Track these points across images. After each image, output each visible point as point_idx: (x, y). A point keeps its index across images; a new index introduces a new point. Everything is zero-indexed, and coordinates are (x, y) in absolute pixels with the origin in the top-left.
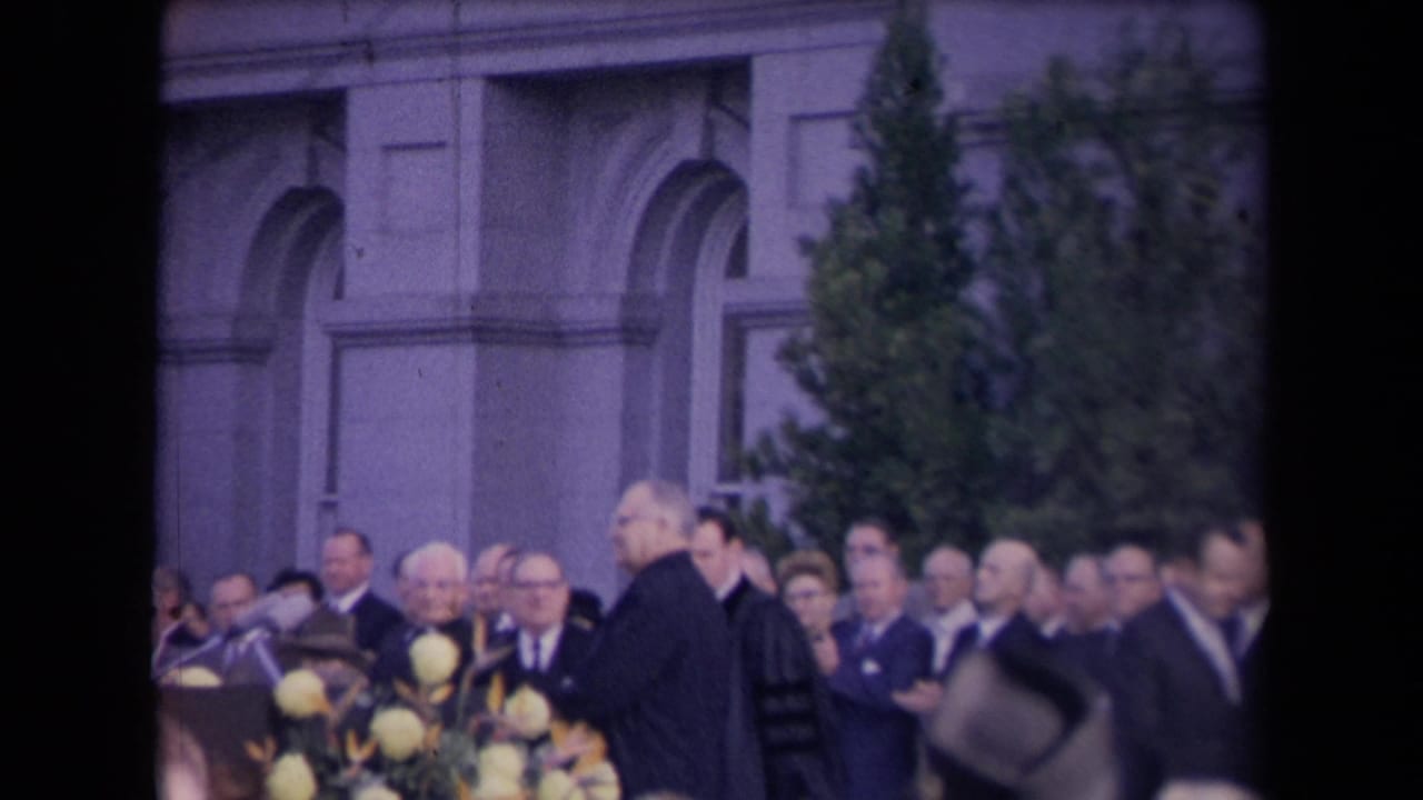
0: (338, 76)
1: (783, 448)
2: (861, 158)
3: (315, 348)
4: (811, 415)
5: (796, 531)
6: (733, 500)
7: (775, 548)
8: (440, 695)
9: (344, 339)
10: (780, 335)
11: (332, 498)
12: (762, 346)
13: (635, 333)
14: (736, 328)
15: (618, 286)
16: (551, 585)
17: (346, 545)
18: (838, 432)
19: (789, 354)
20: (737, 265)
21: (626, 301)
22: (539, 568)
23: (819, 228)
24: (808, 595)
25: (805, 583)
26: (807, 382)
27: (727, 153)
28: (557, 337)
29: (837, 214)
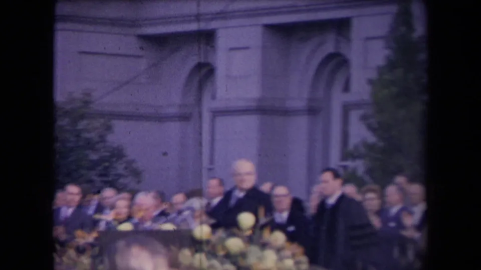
0: (213, 25)
1: (363, 150)
2: (387, 52)
3: (206, 116)
4: (371, 139)
5: (367, 178)
6: (345, 167)
7: (360, 184)
8: (249, 233)
9: (217, 113)
10: (361, 112)
11: (211, 167)
12: (354, 116)
13: (312, 111)
14: (347, 109)
15: (305, 95)
16: (284, 196)
17: (214, 182)
18: (381, 144)
19: (364, 118)
20: (346, 88)
21: (310, 100)
22: (281, 190)
23: (373, 75)
24: (371, 199)
25: (370, 195)
26: (370, 128)
27: (343, 51)
28: (286, 112)
29: (380, 70)
